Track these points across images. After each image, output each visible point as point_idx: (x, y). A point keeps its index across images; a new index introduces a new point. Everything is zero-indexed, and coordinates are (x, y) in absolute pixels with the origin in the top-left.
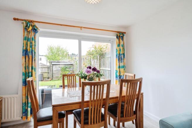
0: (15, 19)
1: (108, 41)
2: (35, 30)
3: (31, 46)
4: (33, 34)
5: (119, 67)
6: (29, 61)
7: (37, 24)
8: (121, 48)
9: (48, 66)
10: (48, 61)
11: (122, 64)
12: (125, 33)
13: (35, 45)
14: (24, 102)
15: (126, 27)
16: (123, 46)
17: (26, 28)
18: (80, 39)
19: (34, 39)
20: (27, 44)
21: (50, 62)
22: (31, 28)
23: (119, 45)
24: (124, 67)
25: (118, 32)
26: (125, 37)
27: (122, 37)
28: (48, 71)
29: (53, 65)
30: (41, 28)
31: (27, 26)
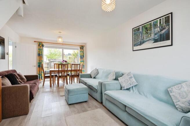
0: (35, 42)
1: (77, 49)
2: (43, 46)
3: (41, 52)
4: (42, 47)
5: (81, 61)
6: (40, 58)
7: (43, 43)
8: (82, 53)
9: (47, 63)
10: (48, 59)
11: (82, 60)
12: (84, 46)
13: (43, 52)
14: (39, 73)
15: (85, 44)
16: (83, 52)
17: (39, 45)
18: (63, 49)
19: (42, 49)
20: (40, 51)
21: (49, 60)
22: (41, 45)
23: (81, 52)
24: (83, 61)
25: (81, 46)
26: (84, 48)
27: (83, 48)
28: (48, 66)
29: (51, 62)
30: (45, 45)
31: (40, 44)
